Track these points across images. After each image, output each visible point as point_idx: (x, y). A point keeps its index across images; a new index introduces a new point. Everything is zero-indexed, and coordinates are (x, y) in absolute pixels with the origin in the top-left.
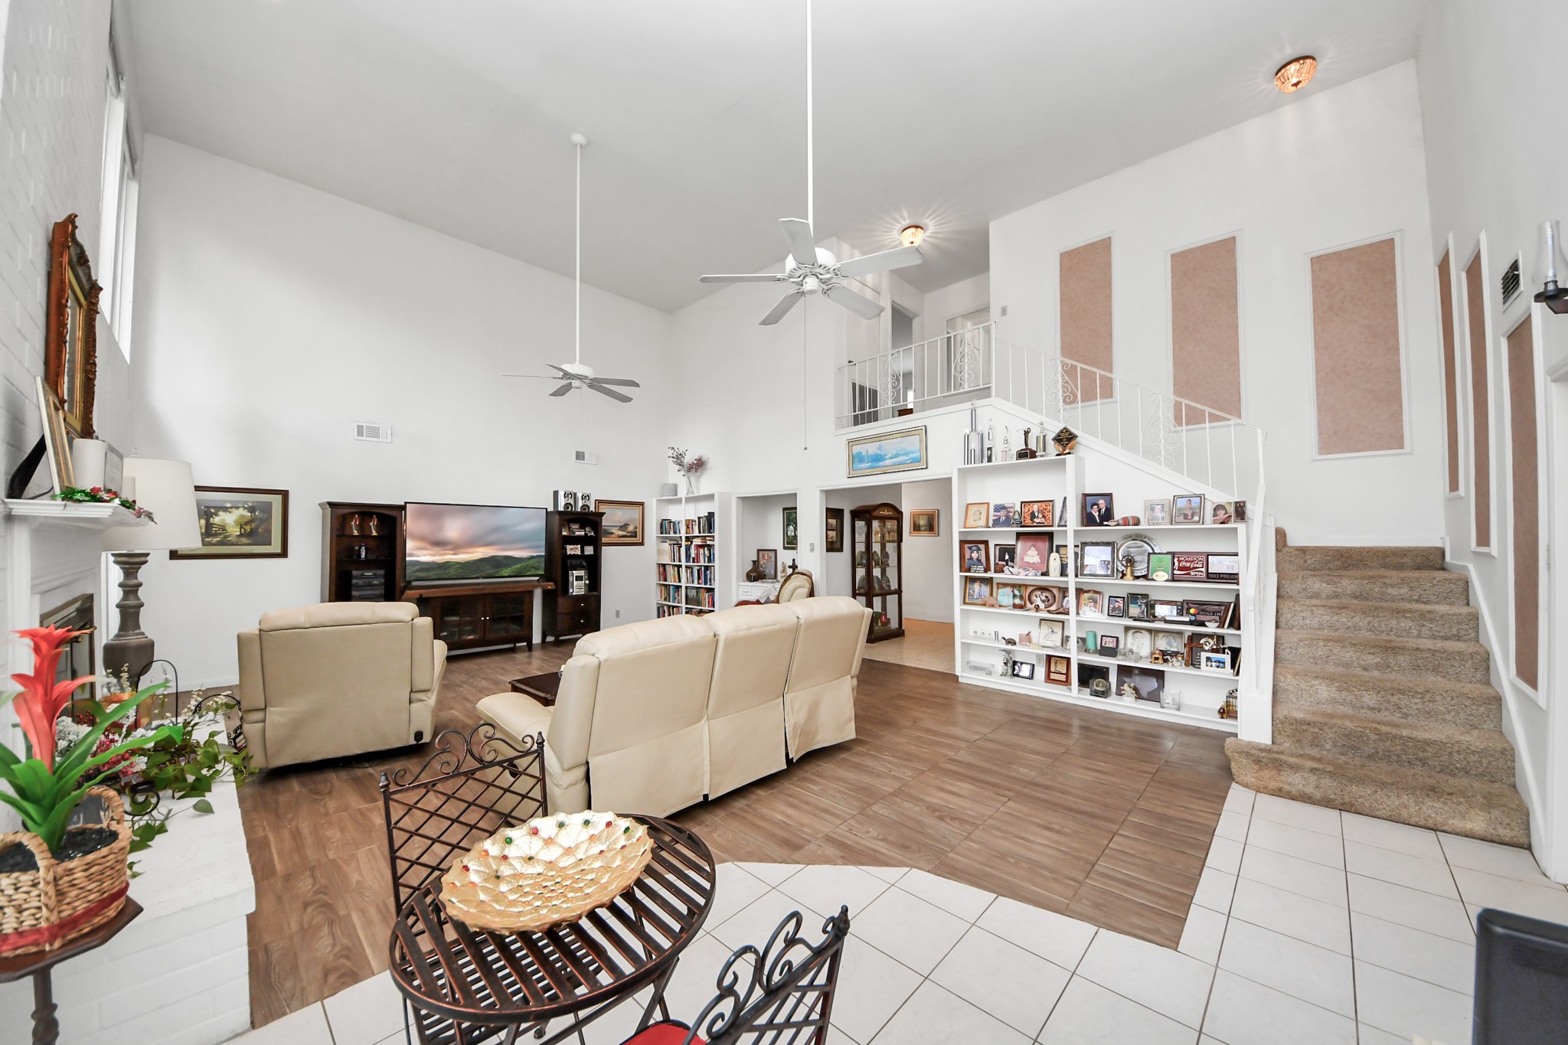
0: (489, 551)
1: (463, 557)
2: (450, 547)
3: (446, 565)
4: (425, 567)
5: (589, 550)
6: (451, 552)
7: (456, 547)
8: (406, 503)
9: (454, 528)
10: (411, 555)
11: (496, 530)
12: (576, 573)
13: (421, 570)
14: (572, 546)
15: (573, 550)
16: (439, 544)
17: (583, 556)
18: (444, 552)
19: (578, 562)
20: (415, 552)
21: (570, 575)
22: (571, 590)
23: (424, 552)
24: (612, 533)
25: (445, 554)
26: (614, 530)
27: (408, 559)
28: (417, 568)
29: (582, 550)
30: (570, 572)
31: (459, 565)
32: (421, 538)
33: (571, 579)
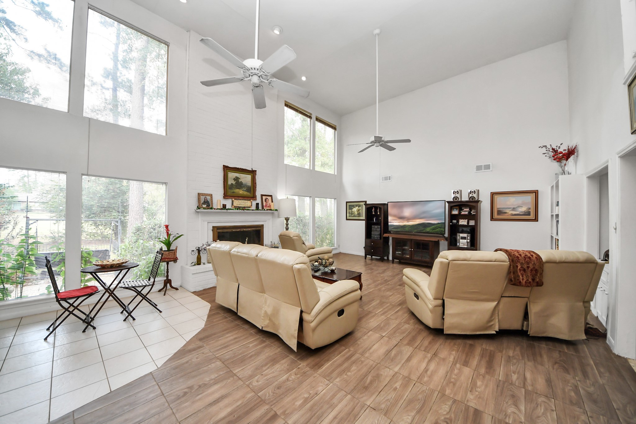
0: (421, 221)
1: (411, 223)
2: (406, 219)
3: (404, 226)
4: (396, 227)
5: (472, 223)
6: (407, 221)
7: (408, 219)
8: (388, 202)
9: (407, 212)
10: (390, 223)
11: (424, 212)
12: (462, 235)
13: (395, 228)
14: (462, 220)
15: (463, 222)
16: (402, 218)
17: (468, 226)
18: (403, 221)
19: (465, 229)
20: (392, 221)
21: (458, 236)
22: (458, 244)
23: (395, 221)
24: (506, 213)
25: (404, 222)
26: (507, 211)
27: (389, 224)
28: (393, 227)
29: (468, 223)
30: (458, 234)
31: (410, 226)
32: (394, 216)
33: (458, 237)
